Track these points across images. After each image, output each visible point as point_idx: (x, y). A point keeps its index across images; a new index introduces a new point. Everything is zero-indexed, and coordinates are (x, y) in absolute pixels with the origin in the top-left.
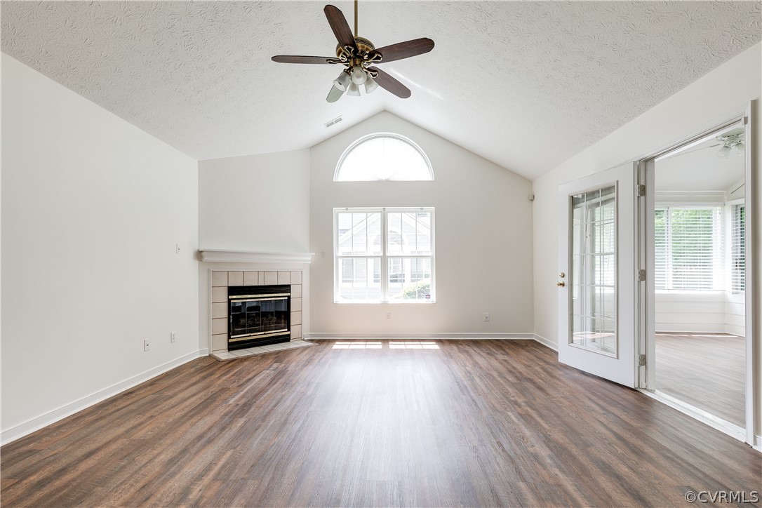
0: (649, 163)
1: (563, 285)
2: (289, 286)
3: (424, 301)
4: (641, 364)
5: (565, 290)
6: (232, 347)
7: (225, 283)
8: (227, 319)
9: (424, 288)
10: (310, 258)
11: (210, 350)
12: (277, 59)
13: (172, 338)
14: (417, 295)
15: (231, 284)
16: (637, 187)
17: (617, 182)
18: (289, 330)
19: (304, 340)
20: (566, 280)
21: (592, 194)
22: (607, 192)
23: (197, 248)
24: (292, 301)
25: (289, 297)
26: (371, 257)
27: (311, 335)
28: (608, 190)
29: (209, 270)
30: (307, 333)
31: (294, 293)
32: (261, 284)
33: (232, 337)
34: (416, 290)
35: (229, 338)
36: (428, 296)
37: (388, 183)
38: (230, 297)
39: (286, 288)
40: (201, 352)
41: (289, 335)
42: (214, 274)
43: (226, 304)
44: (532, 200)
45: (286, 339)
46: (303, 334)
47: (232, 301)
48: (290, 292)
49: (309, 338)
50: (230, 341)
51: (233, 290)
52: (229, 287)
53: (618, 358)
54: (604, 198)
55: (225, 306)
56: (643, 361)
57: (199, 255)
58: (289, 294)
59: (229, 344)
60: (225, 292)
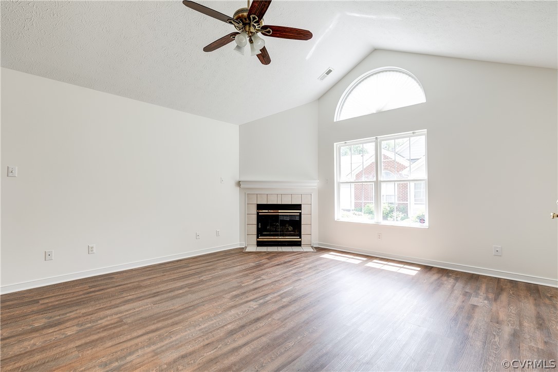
2: (300, 205)
3: (419, 225)
6: (260, 244)
7: (255, 202)
8: (256, 226)
10: (316, 184)
11: (246, 244)
12: (208, 49)
13: (217, 234)
15: (259, 203)
18: (301, 238)
19: (313, 247)
23: (238, 179)
24: (303, 216)
25: (300, 213)
26: (366, 182)
27: (319, 244)
29: (245, 193)
31: (304, 211)
32: (279, 203)
35: (258, 238)
36: (422, 221)
38: (259, 211)
39: (298, 207)
40: (240, 244)
41: (301, 242)
42: (248, 196)
43: (256, 216)
45: (298, 244)
46: (312, 242)
47: (260, 214)
48: (301, 210)
49: (317, 246)
50: (258, 240)
51: (260, 207)
52: (258, 205)
55: (255, 217)
57: (239, 184)
58: (300, 211)
59: (258, 242)
60: (255, 208)
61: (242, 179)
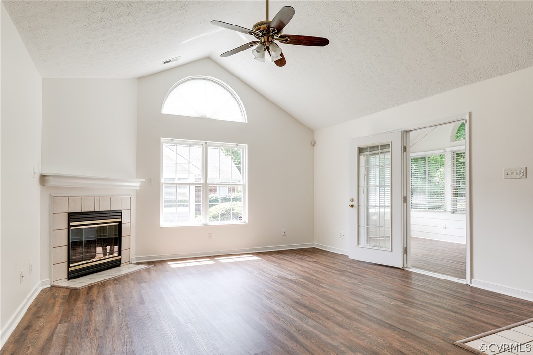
0: (408, 133)
1: (352, 206)
2: (121, 212)
3: (237, 222)
4: (404, 253)
5: (355, 210)
6: (71, 275)
7: (66, 208)
9: (227, 211)
10: (139, 184)
11: (50, 280)
13: (31, 268)
14: (220, 218)
15: (70, 211)
16: (403, 146)
17: (391, 142)
18: (120, 254)
19: (131, 264)
20: (355, 203)
21: (373, 148)
22: (384, 147)
23: (42, 172)
24: (123, 225)
25: (120, 222)
26: (194, 184)
27: (137, 259)
28: (384, 146)
29: (50, 195)
30: (133, 257)
31: (125, 219)
32: (97, 209)
33: (71, 265)
34: (220, 213)
35: (69, 267)
36: (241, 218)
37: (203, 119)
38: (71, 224)
39: (119, 214)
40: (43, 284)
41: (120, 260)
42: (54, 199)
43: (66, 232)
44: (313, 145)
45: (117, 264)
46: (131, 258)
47: (71, 228)
48: (121, 218)
49: (135, 262)
50: (70, 269)
51: (73, 216)
52: (69, 214)
53: (392, 251)
54: (382, 151)
56: (406, 251)
57: (43, 178)
58: (120, 220)
59: (69, 273)
60: (65, 218)
61: (45, 172)
